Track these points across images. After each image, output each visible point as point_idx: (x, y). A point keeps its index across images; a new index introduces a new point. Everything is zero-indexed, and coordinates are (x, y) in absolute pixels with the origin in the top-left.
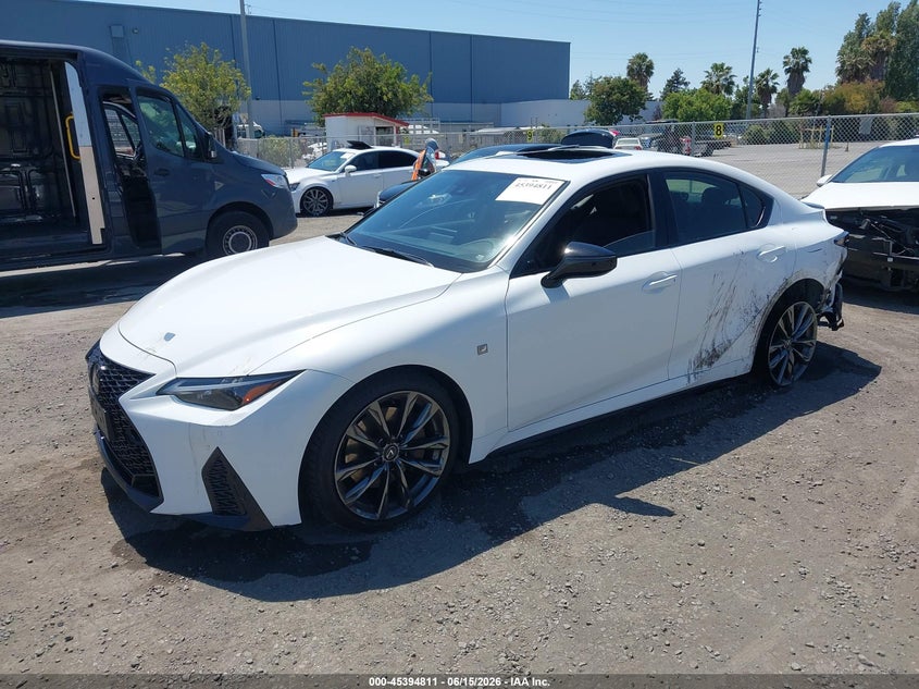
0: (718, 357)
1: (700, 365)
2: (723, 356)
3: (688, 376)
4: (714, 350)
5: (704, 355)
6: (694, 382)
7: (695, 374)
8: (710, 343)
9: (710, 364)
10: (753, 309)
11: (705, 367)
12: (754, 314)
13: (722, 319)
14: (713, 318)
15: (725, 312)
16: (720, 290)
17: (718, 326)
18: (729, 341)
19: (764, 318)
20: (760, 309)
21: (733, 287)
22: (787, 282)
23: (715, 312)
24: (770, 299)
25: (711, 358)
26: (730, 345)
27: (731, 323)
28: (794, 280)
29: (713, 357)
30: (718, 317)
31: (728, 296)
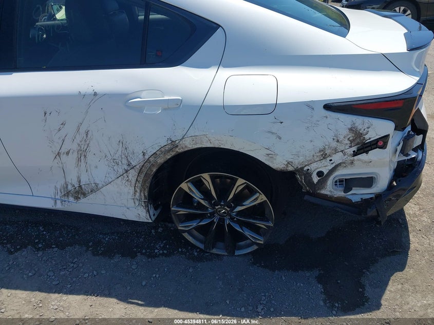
0: (85, 195)
1: (67, 194)
2: (91, 196)
3: (56, 199)
4: (80, 186)
5: (70, 187)
6: (59, 206)
7: (62, 200)
8: (75, 179)
9: (77, 198)
10: (125, 161)
11: (71, 199)
12: (126, 167)
13: (79, 160)
14: (64, 157)
15: (82, 154)
16: (60, 130)
17: (78, 165)
18: (97, 185)
19: (142, 176)
20: (134, 164)
21: (83, 130)
22: (174, 145)
23: (64, 150)
24: (147, 157)
25: (77, 192)
26: (98, 189)
27: (96, 167)
28: (189, 144)
29: (79, 193)
30: (73, 157)
31: (78, 139)
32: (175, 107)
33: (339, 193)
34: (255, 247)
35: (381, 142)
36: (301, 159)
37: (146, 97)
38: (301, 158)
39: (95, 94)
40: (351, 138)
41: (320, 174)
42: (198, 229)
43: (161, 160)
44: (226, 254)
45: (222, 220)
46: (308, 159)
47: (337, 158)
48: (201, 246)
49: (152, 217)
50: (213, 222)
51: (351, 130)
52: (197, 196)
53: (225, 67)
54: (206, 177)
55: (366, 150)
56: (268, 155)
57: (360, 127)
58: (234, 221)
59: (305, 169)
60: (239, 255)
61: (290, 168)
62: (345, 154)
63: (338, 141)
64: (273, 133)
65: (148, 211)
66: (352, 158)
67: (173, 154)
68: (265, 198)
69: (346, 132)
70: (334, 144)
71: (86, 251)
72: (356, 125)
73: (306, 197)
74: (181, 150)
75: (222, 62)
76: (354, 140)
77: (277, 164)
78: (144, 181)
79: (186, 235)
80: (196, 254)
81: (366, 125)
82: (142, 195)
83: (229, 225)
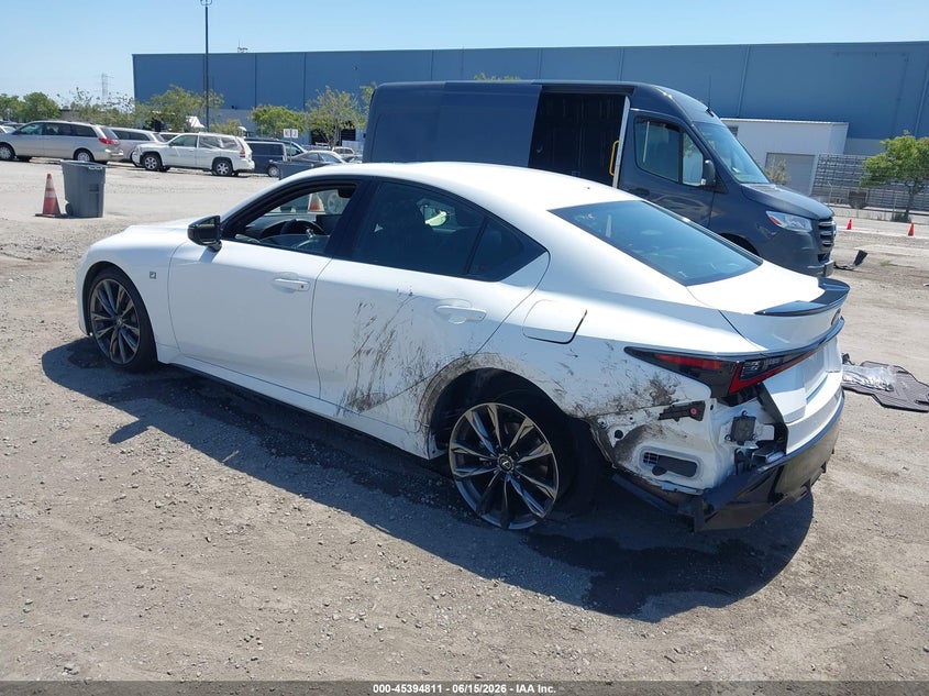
0: (370, 406)
1: (352, 404)
2: (376, 409)
3: (339, 408)
4: (369, 395)
5: (358, 395)
6: (341, 418)
7: (346, 410)
8: (366, 386)
9: (361, 409)
10: (418, 372)
11: (355, 409)
12: (417, 378)
13: (377, 363)
14: (363, 356)
15: (382, 356)
16: (368, 324)
17: (374, 370)
18: (385, 395)
19: (430, 392)
20: (425, 376)
21: (389, 329)
22: (466, 359)
23: (365, 348)
24: (439, 369)
25: (363, 402)
26: (385, 401)
27: (391, 374)
28: (481, 362)
29: (364, 402)
30: (372, 357)
31: (383, 338)
32: (476, 319)
33: (647, 473)
34: (534, 522)
35: (695, 410)
36: (592, 405)
37: (455, 305)
38: (592, 403)
39: (411, 294)
40: (654, 394)
41: (618, 434)
42: (474, 479)
43: (451, 377)
44: (499, 525)
45: (502, 474)
46: (600, 406)
47: (640, 418)
48: (473, 506)
49: (431, 453)
50: (492, 474)
51: (652, 382)
52: (480, 431)
53: (542, 289)
54: (493, 407)
55: (675, 414)
56: (557, 390)
57: (664, 382)
58: (516, 480)
59: (599, 421)
60: (513, 531)
61: (580, 415)
62: (649, 414)
63: (636, 393)
64: (566, 366)
65: (427, 442)
66: (659, 423)
67: (464, 370)
68: (551, 451)
69: (647, 384)
70: (632, 396)
71: (349, 477)
72: (660, 378)
73: (616, 478)
74: (472, 368)
75: (540, 284)
76: (657, 397)
77: (566, 404)
78: (431, 399)
79: (459, 485)
80: (465, 515)
81: (674, 382)
82: (425, 418)
83: (509, 483)
